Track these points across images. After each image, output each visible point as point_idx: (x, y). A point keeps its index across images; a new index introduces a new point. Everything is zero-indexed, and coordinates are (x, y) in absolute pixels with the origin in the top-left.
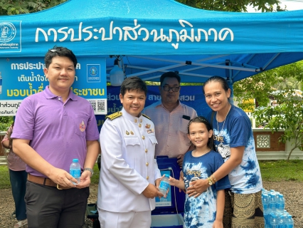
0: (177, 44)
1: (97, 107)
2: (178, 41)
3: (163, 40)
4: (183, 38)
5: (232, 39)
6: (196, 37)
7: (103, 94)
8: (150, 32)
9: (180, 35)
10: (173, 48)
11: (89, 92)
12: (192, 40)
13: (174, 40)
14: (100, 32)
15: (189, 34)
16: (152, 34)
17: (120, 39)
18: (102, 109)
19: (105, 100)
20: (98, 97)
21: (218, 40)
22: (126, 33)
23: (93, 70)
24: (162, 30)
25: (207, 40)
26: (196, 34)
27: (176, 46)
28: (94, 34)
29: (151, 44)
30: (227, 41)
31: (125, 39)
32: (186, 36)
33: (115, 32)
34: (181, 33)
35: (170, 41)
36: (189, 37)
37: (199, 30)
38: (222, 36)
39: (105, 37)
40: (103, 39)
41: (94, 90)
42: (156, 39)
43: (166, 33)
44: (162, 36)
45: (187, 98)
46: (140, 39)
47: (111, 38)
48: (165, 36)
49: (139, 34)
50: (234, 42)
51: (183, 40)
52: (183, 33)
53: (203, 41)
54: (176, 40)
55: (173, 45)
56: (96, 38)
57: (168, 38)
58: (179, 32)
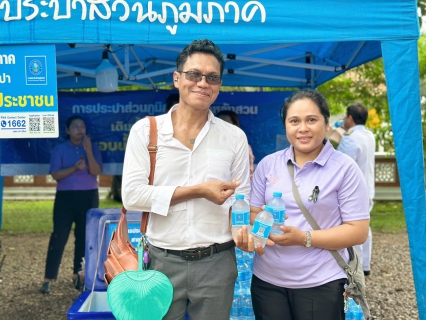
0: (175, 27)
1: (42, 126)
2: (176, 21)
3: (152, 20)
4: (184, 16)
5: (263, 20)
6: (205, 16)
7: (52, 104)
8: (131, 7)
9: (179, 12)
10: (169, 32)
11: (29, 101)
12: (200, 21)
13: (170, 21)
14: (51, 5)
15: (194, 10)
16: (134, 9)
17: (84, 17)
18: (50, 128)
19: (56, 115)
20: (44, 108)
21: (241, 21)
22: (93, 8)
23: (36, 65)
24: (150, 4)
25: (222, 21)
26: (205, 10)
27: (173, 30)
28: (42, 9)
29: (133, 26)
30: (256, 22)
31: (92, 17)
32: (189, 14)
33: (74, 7)
34: (181, 8)
35: (163, 21)
36: (193, 16)
37: (210, 4)
38: (247, 15)
39: (59, 14)
40: (56, 17)
41: (37, 97)
42: (140, 18)
43: (157, 8)
44: (150, 12)
45: (246, 110)
46: (115, 18)
47: (68, 16)
48: (155, 13)
49: (114, 9)
50: (267, 24)
51: (185, 21)
52: (185, 9)
53: (216, 21)
54: (173, 19)
55: (168, 27)
56: (44, 15)
57: (160, 16)
58: (178, 8)
